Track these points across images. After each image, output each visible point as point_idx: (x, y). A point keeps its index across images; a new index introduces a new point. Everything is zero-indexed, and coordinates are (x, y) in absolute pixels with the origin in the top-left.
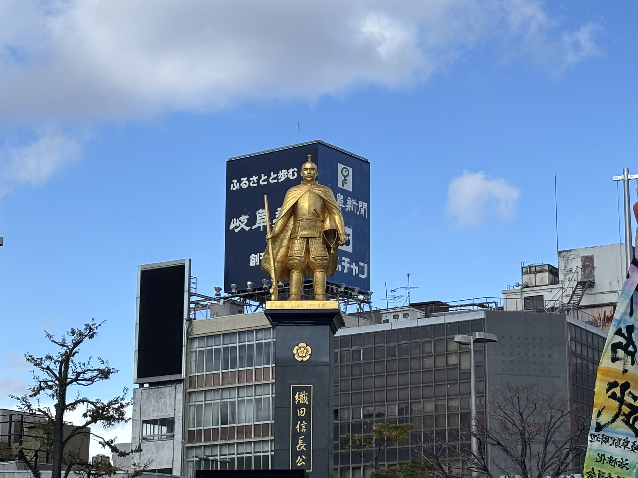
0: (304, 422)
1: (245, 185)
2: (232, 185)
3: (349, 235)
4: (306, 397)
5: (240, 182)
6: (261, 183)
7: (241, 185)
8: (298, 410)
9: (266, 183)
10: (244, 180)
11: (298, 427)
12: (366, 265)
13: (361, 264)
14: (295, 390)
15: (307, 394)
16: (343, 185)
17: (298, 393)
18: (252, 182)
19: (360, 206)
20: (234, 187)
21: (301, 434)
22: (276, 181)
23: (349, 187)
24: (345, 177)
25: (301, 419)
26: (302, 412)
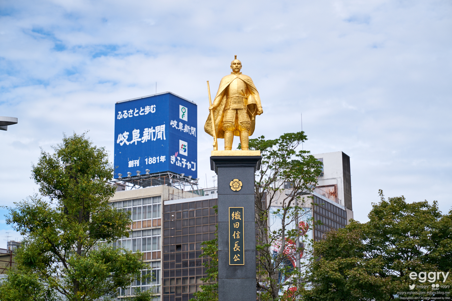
0: (238, 232)
1: (125, 116)
2: (118, 115)
3: (186, 146)
4: (239, 215)
5: (123, 113)
6: (135, 115)
7: (123, 116)
8: (234, 224)
9: (137, 115)
10: (125, 112)
11: (234, 235)
12: (195, 163)
13: (192, 163)
14: (232, 210)
15: (240, 213)
16: (183, 117)
17: (234, 212)
18: (130, 114)
19: (192, 130)
20: (119, 117)
21: (236, 240)
22: (143, 114)
23: (186, 119)
24: (184, 113)
25: (236, 230)
26: (236, 226)
